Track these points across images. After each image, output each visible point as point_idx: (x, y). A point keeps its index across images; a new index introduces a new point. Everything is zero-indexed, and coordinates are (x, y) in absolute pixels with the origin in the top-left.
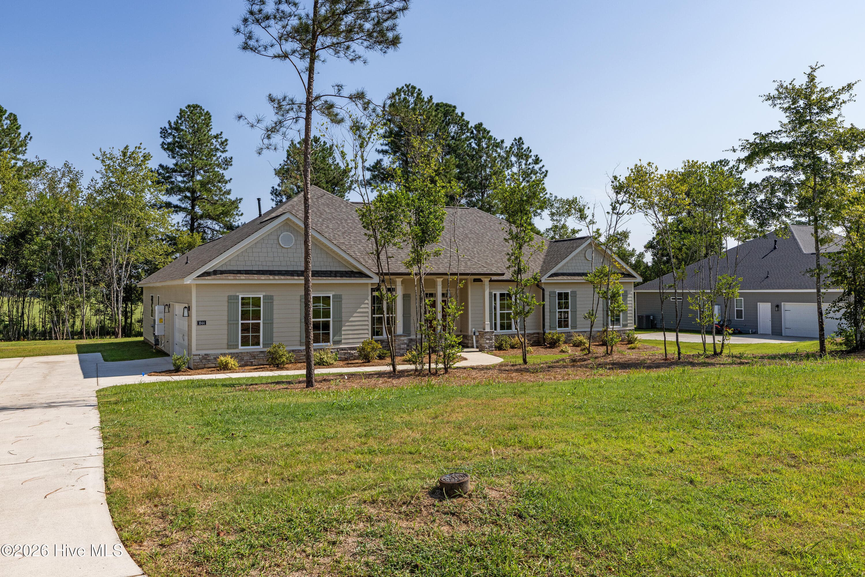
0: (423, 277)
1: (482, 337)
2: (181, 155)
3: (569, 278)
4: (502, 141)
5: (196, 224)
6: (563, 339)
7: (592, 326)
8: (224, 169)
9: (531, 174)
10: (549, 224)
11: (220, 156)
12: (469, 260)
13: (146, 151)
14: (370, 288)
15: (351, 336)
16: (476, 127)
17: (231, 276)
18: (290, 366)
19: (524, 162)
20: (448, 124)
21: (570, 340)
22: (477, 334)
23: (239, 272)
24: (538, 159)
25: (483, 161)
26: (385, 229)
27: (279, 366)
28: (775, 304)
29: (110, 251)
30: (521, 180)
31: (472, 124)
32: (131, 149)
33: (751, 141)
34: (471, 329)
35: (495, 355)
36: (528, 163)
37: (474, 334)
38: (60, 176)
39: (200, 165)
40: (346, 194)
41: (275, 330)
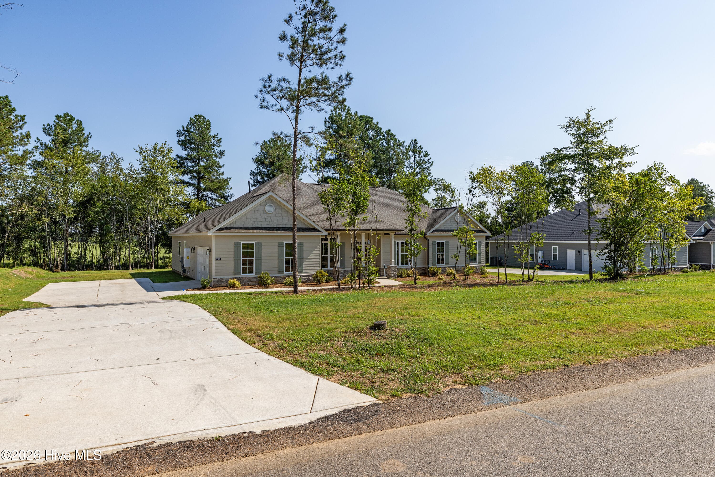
0: (356, 232)
1: (389, 269)
2: (191, 149)
3: (444, 233)
4: (404, 142)
5: (200, 194)
6: (440, 271)
7: (456, 263)
8: (219, 158)
9: (422, 163)
10: (434, 196)
11: (217, 149)
12: (382, 221)
13: (170, 147)
14: (321, 238)
15: (308, 268)
16: (386, 133)
17: (236, 231)
18: (272, 286)
19: (418, 155)
20: (368, 130)
21: (445, 272)
22: (386, 267)
23: (241, 228)
24: (427, 154)
25: (391, 155)
26: (335, 205)
27: (265, 286)
28: (578, 251)
29: (146, 212)
30: (416, 168)
31: (384, 130)
32: (160, 145)
33: (552, 153)
34: (383, 264)
35: (398, 281)
36: (420, 156)
37: (385, 267)
38: (108, 161)
39: (203, 156)
40: (300, 175)
41: (262, 264)
